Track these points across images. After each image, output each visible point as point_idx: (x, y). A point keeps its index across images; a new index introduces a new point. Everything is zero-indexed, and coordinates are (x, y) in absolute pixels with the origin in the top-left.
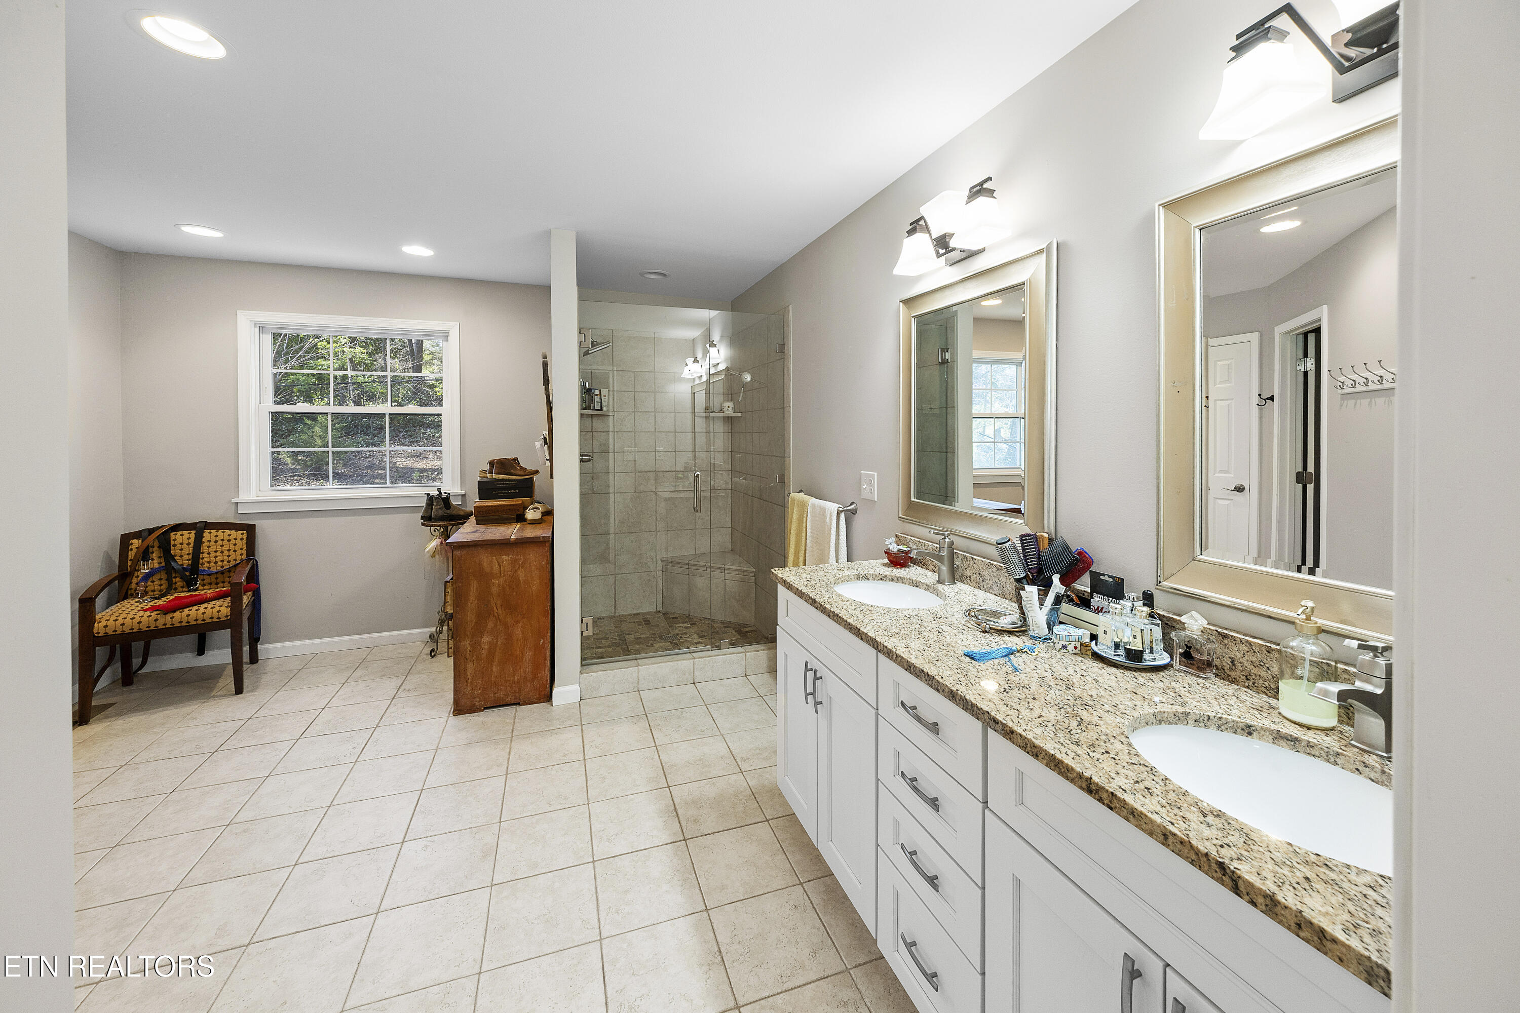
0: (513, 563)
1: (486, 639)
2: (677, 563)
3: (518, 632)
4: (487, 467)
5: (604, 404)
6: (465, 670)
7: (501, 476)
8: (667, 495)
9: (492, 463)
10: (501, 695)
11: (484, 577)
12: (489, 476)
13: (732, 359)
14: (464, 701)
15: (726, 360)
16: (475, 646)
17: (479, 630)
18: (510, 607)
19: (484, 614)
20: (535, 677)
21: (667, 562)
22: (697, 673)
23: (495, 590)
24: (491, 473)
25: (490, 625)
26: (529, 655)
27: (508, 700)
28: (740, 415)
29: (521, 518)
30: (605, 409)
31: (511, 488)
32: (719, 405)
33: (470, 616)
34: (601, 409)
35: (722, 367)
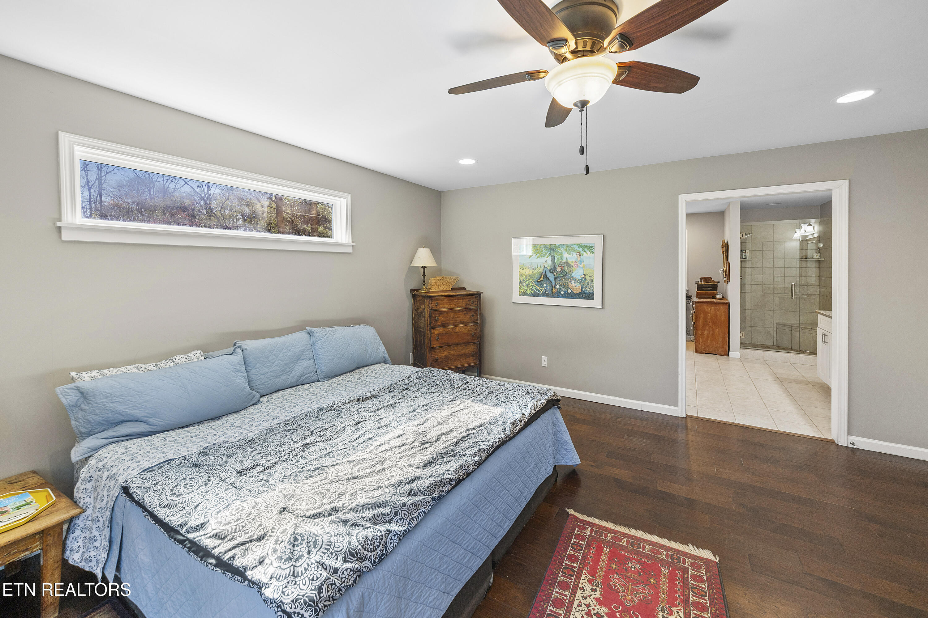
0: (715, 309)
1: (706, 332)
2: (785, 325)
3: (717, 331)
4: (700, 280)
5: (747, 256)
6: (699, 340)
7: (705, 283)
8: (779, 295)
9: (701, 279)
10: (711, 350)
11: (705, 313)
12: (700, 283)
13: (819, 232)
14: (698, 349)
15: (817, 233)
16: (702, 333)
17: (704, 328)
18: (714, 323)
19: (705, 324)
20: (723, 347)
21: (780, 324)
22: (791, 360)
23: (709, 317)
24: (701, 282)
25: (707, 328)
26: (720, 340)
27: (713, 352)
28: (823, 259)
29: (714, 298)
30: (747, 258)
31: (709, 288)
32: (811, 255)
33: (701, 324)
34: (746, 258)
35: (816, 235)
